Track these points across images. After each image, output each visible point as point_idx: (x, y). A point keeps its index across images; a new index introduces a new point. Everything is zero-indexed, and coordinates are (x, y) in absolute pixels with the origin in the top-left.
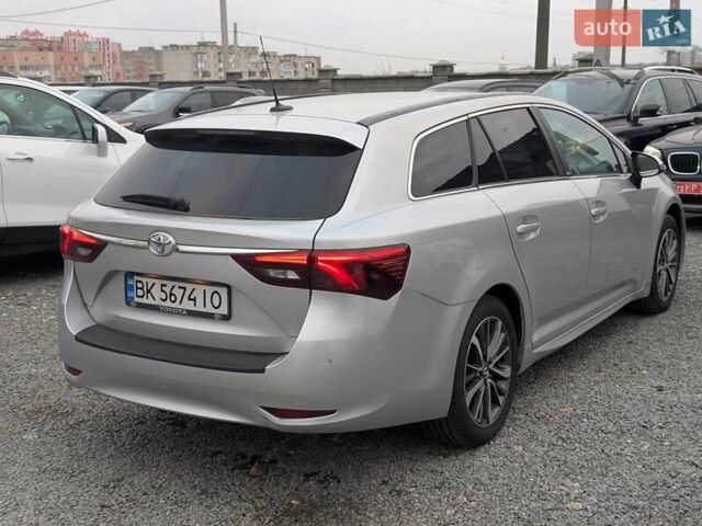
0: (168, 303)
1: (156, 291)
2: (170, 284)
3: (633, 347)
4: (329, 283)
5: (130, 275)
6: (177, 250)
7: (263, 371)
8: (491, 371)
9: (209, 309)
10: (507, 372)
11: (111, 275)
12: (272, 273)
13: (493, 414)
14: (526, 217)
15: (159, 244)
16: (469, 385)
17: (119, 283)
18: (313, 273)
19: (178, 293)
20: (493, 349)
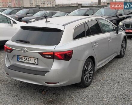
0: (26, 61)
1: (23, 59)
2: (26, 58)
3: (117, 65)
4: (57, 58)
5: (18, 56)
6: (27, 51)
7: (44, 75)
8: (89, 73)
9: (34, 63)
10: (92, 72)
11: (14, 56)
12: (46, 56)
13: (89, 81)
14: (95, 42)
15: (24, 50)
16: (85, 76)
17: (16, 57)
18: (54, 56)
19: (28, 59)
20: (89, 68)
